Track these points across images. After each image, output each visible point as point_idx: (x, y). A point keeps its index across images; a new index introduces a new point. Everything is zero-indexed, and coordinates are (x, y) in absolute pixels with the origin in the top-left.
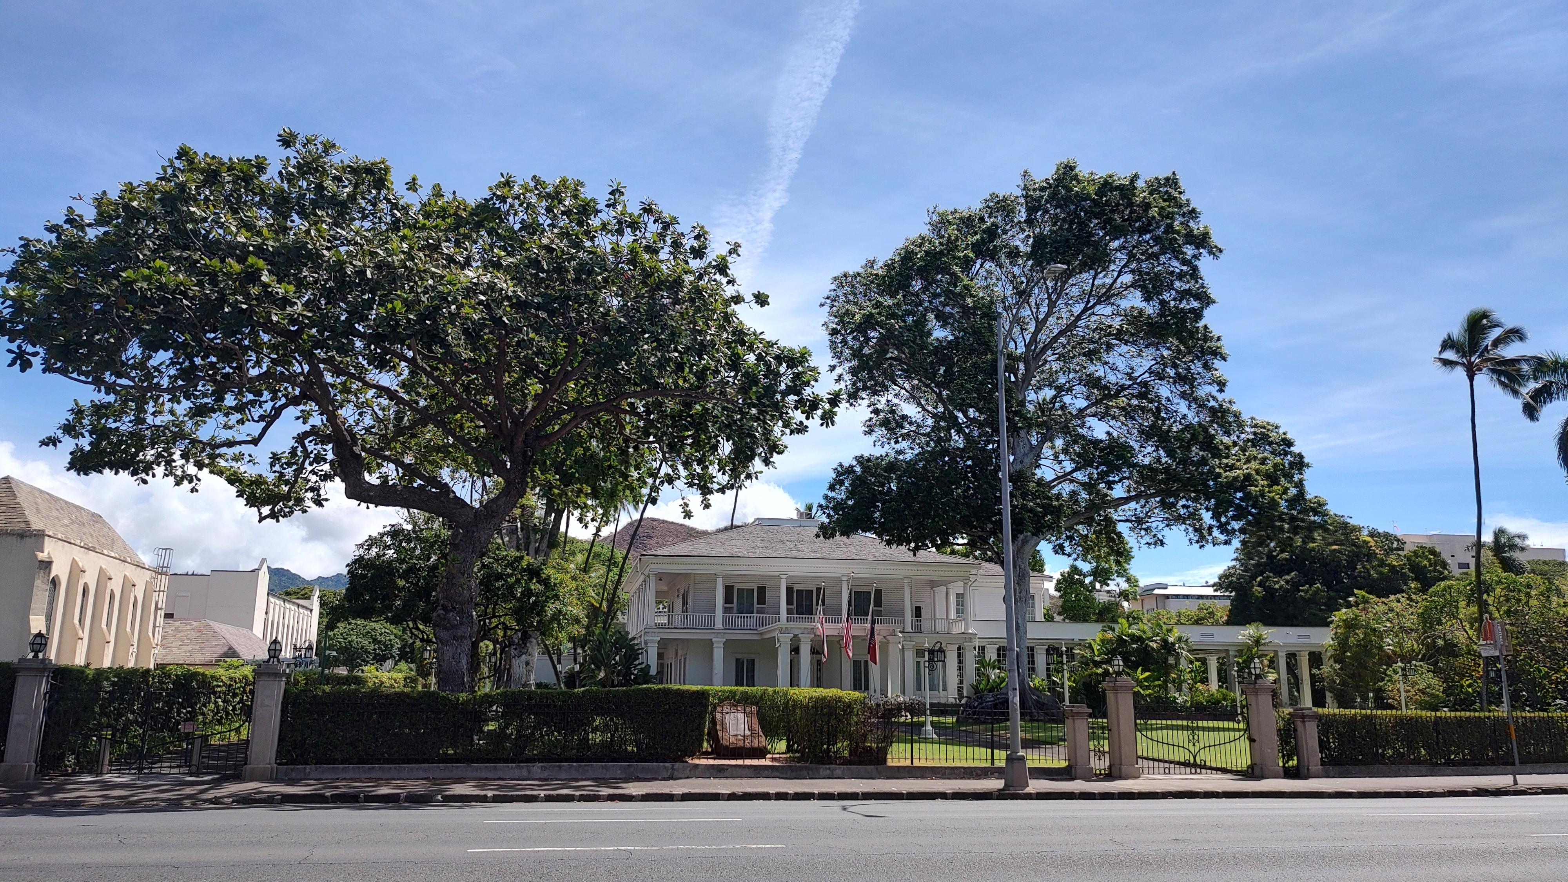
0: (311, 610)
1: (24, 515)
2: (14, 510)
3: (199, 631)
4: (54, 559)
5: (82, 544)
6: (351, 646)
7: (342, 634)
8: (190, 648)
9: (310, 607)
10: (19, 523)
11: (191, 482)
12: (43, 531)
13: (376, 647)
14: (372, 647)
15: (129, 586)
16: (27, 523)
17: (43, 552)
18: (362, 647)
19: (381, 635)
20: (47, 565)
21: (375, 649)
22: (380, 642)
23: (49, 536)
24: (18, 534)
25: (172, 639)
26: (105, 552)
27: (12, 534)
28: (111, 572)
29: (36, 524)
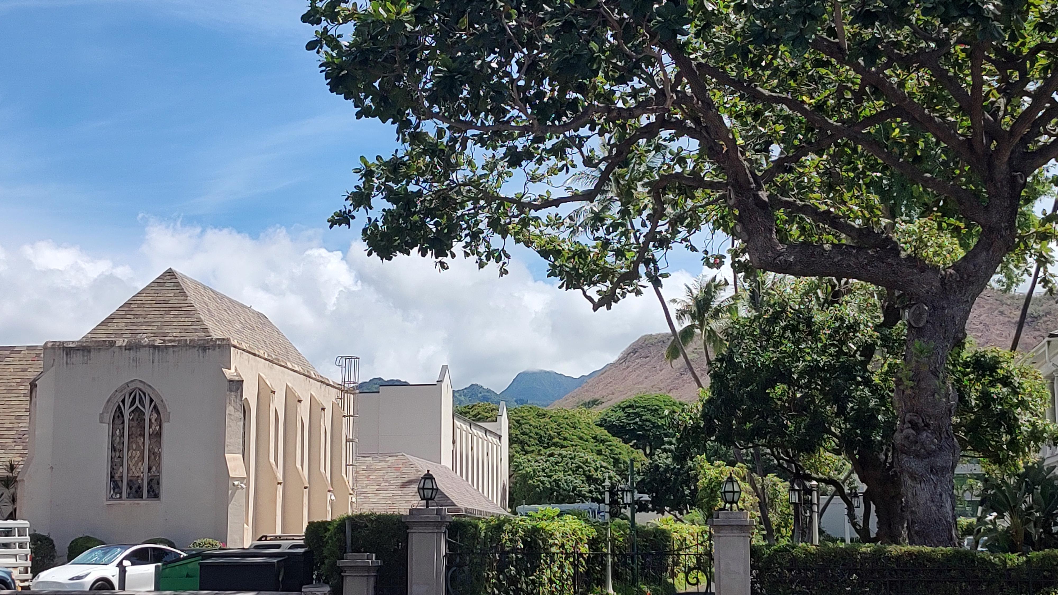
0: (500, 437)
1: (199, 320)
2: (188, 314)
3: (397, 469)
4: (244, 379)
5: (266, 356)
6: (558, 486)
7: (543, 470)
8: (389, 493)
9: (499, 433)
10: (196, 330)
11: (498, 259)
12: (228, 340)
13: (592, 487)
14: (587, 488)
15: (318, 410)
16: (206, 330)
17: (230, 369)
18: (574, 489)
19: (596, 470)
20: (237, 385)
21: (591, 492)
22: (596, 481)
23: (235, 347)
24: (200, 346)
25: (366, 482)
26: (289, 365)
27: (192, 345)
28: (299, 393)
29: (216, 333)
